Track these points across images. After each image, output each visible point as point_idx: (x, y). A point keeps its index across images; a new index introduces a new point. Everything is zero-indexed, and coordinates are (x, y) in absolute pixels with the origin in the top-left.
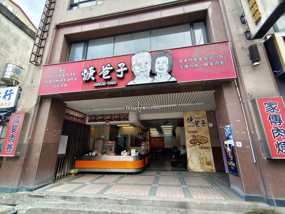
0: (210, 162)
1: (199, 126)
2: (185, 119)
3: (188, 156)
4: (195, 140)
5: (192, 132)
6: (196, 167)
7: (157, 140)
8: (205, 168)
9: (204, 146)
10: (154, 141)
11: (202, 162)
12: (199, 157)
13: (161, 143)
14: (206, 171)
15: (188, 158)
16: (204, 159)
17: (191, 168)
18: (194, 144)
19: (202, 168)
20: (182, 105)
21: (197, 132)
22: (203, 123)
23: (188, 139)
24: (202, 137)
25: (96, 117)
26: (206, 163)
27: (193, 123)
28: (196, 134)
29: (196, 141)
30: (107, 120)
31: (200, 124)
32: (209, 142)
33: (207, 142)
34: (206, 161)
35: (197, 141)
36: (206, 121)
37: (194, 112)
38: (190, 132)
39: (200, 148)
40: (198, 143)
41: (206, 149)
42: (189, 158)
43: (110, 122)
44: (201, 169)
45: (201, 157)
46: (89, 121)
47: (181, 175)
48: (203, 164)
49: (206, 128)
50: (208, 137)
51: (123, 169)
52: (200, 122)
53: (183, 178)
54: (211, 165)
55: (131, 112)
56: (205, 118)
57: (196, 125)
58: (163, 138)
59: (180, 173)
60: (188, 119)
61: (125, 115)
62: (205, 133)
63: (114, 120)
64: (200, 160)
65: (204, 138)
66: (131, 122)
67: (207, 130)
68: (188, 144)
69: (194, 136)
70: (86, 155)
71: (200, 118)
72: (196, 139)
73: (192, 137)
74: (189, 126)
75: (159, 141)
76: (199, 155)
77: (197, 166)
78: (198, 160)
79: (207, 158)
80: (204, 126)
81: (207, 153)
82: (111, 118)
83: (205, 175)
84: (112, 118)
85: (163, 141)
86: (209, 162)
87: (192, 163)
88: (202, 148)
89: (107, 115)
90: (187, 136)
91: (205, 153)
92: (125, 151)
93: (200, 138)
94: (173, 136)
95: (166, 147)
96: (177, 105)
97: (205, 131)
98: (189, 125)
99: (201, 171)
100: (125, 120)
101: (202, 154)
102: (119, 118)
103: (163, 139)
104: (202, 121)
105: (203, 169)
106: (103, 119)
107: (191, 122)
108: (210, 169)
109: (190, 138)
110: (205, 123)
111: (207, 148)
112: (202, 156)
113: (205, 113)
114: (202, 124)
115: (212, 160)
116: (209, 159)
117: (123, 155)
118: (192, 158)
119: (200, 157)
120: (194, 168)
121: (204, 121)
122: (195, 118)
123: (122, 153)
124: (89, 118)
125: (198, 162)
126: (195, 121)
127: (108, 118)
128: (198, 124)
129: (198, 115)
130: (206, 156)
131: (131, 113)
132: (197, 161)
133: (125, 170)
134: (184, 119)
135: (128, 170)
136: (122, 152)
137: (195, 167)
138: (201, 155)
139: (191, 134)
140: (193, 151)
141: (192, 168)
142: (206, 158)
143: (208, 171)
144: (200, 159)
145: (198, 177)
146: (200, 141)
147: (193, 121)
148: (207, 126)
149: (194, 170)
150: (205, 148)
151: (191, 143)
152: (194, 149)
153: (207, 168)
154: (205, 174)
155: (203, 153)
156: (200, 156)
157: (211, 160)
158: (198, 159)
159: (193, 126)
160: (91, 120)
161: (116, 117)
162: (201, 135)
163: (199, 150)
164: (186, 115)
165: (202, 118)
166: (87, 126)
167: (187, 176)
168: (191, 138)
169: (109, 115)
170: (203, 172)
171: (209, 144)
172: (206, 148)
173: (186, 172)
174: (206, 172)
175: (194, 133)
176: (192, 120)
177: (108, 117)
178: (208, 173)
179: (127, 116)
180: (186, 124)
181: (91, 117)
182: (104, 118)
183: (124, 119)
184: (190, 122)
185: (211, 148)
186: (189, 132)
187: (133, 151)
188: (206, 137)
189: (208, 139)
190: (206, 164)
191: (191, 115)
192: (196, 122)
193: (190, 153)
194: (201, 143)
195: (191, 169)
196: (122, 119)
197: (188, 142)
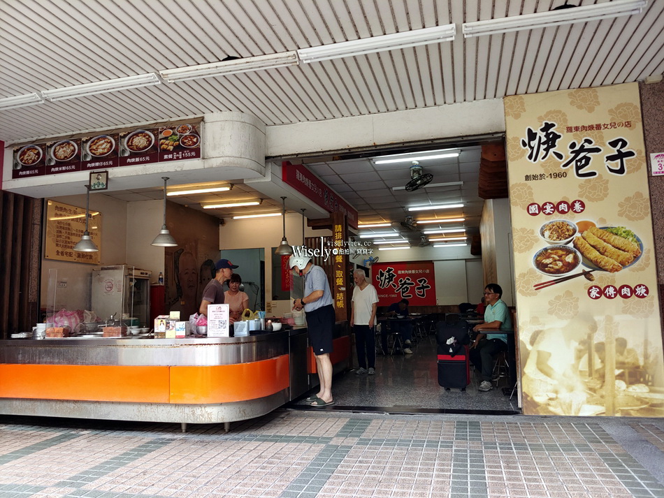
0: (641, 363)
1: (594, 174)
2: (516, 135)
3: (524, 337)
4: (569, 252)
5: (549, 209)
6: (564, 395)
7: (404, 276)
8: (614, 397)
9: (614, 280)
10: (390, 278)
11: (598, 364)
12: (582, 343)
13: (423, 287)
14: (614, 411)
15: (520, 346)
16: (611, 350)
17: (537, 399)
18: (558, 271)
19: (597, 396)
20: (486, 24)
21: (577, 206)
22: (621, 156)
23: (529, 248)
24: (607, 236)
25: (46, 148)
26: (618, 372)
27: (560, 156)
28: (573, 220)
29: (569, 259)
30: (94, 160)
31: (598, 163)
32: (648, 259)
33: (636, 258)
34: (621, 359)
35: (576, 258)
36: (635, 142)
37: (570, 95)
38: (542, 209)
39: (594, 293)
40: (580, 268)
41: (625, 297)
42: (529, 347)
43: (110, 170)
44: (588, 402)
45: (595, 341)
46: (16, 175)
47: (476, 438)
48: (602, 377)
49: (635, 183)
50: (643, 230)
51: (162, 408)
52: (598, 150)
53: (477, 459)
54: (646, 383)
55: (217, 113)
56: (628, 124)
57: (578, 168)
58: (429, 264)
59: (471, 423)
60: (532, 135)
61: (184, 130)
62: (627, 208)
63: (130, 157)
64: (585, 358)
65: (618, 241)
66: (215, 163)
67: (639, 195)
68: (523, 275)
69: (560, 231)
70: (14, 336)
71: (598, 127)
72: (571, 245)
73: (547, 233)
74: (535, 177)
75: (414, 277)
76: (583, 332)
77: (571, 389)
78: (579, 358)
79: (629, 346)
80: (621, 171)
81: (628, 317)
82: (116, 151)
83: (609, 440)
84: (121, 148)
85: (431, 277)
86: (638, 367)
87: (541, 371)
88: (601, 292)
89: (95, 138)
90: (523, 230)
91: (618, 318)
92: (175, 314)
93: (594, 240)
94: (472, 257)
95: (441, 300)
96: (458, 29)
97: (628, 199)
98: (535, 167)
99: (589, 411)
100: (183, 158)
101: (601, 326)
102: (155, 147)
103: (428, 271)
104: (614, 144)
105: (602, 404)
106: (78, 156)
107: (547, 150)
108: (641, 400)
109: (537, 241)
110: (630, 154)
111: (633, 291)
112: (598, 338)
113: (631, 95)
114: (611, 158)
115: (657, 357)
116: (640, 351)
117: (162, 335)
118: (543, 346)
119: (586, 343)
120: (553, 395)
121: (624, 144)
122: (569, 129)
123: (159, 325)
124: (14, 157)
125: (575, 367)
126: (573, 145)
127: (100, 151)
128: (588, 160)
129: (591, 110)
130: (621, 335)
131: (217, 116)
132: (573, 361)
133: (173, 410)
134: (509, 136)
135: (187, 410)
136: (157, 322)
137: (556, 392)
138: (594, 328)
139: (542, 220)
140: (550, 312)
141: (540, 399)
142: (622, 344)
143: (627, 412)
144: (589, 349)
145: (568, 448)
146: (594, 254)
147: (562, 146)
148: (638, 168)
149: (551, 409)
150: (618, 292)
151: (541, 266)
152: (558, 298)
153: (621, 398)
154: (610, 430)
155: (609, 319)
156: (590, 337)
157: (646, 357)
158: (580, 351)
159: (557, 175)
160: (24, 168)
161: (140, 141)
162: (602, 220)
163: (585, 303)
164: (517, 116)
165: (613, 125)
166: (12, 199)
167: (506, 447)
168: (544, 243)
169: (103, 136)
170: (597, 418)
171: (643, 269)
172: (625, 291)
173: (510, 417)
174: (618, 415)
175: (563, 212)
176: (552, 140)
177: (102, 148)
178: (629, 422)
179: (196, 133)
180: (518, 168)
181: (24, 153)
182: (83, 153)
183: (178, 149)
184: (542, 153)
185: (654, 292)
186: (534, 209)
187: (217, 315)
188: (628, 233)
189: (641, 246)
190: (621, 377)
191: (549, 113)
192: (577, 153)
193: (535, 320)
194: (597, 266)
195: (535, 405)
196: (168, 152)
197: (524, 262)
